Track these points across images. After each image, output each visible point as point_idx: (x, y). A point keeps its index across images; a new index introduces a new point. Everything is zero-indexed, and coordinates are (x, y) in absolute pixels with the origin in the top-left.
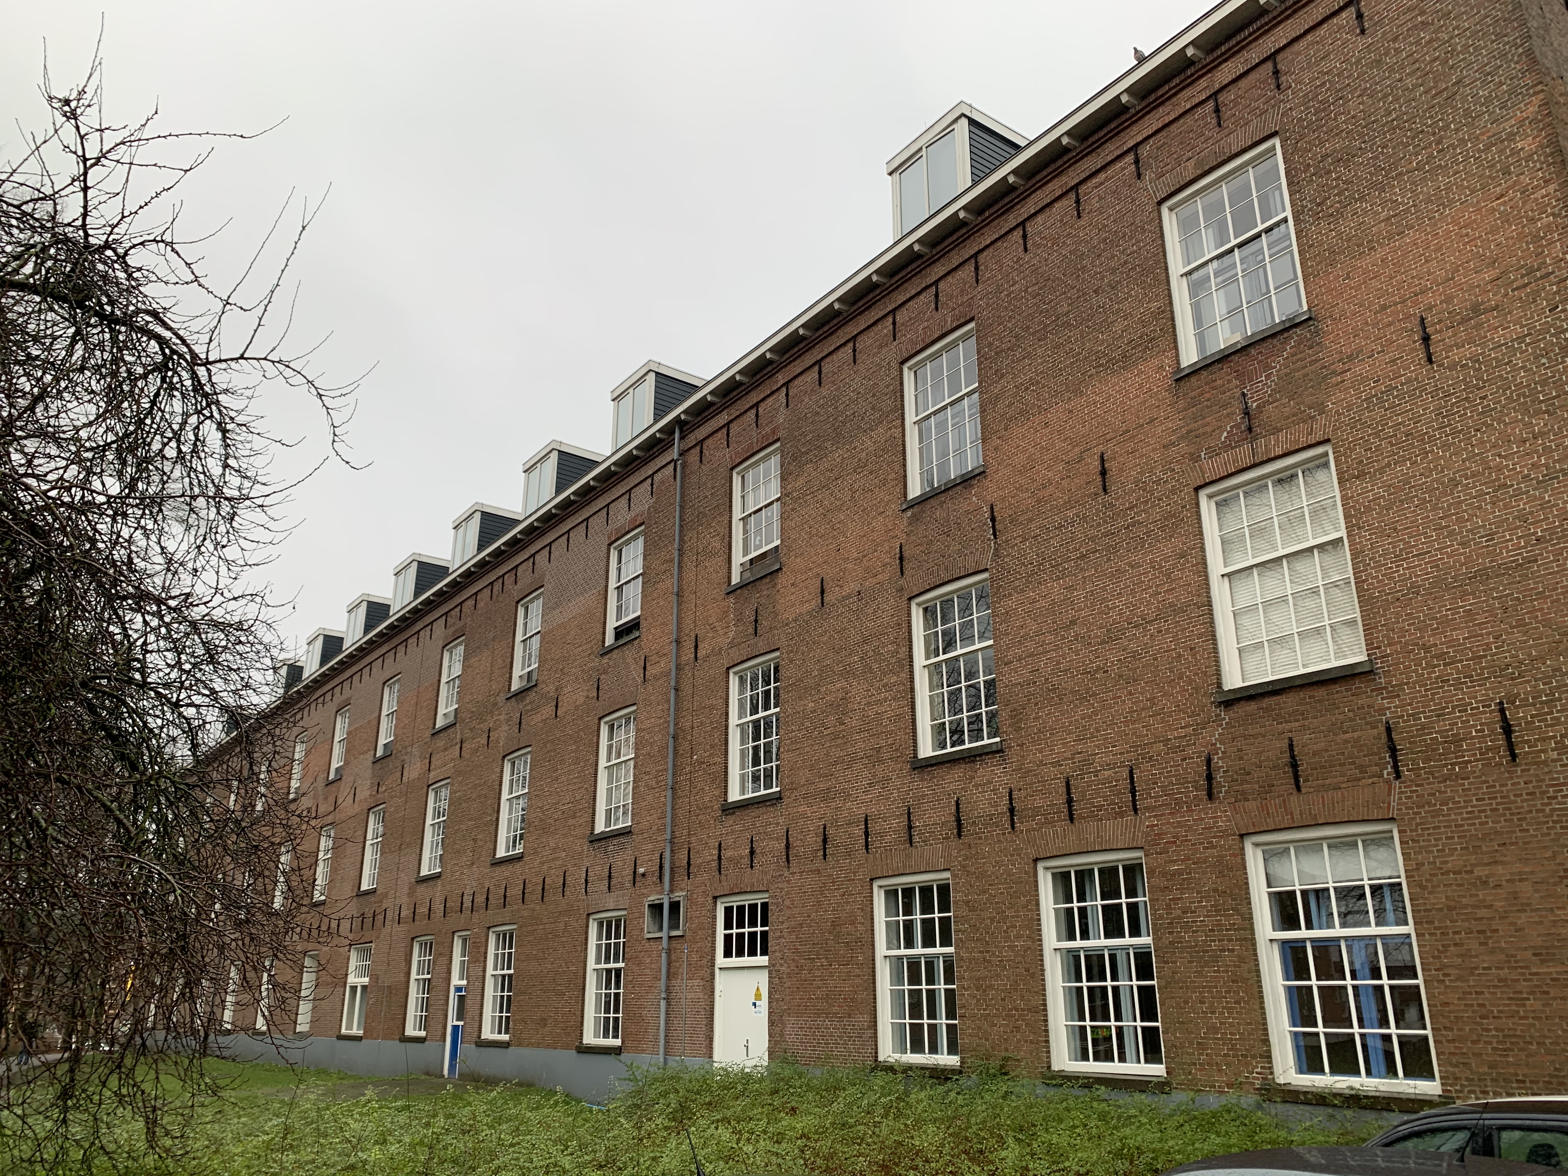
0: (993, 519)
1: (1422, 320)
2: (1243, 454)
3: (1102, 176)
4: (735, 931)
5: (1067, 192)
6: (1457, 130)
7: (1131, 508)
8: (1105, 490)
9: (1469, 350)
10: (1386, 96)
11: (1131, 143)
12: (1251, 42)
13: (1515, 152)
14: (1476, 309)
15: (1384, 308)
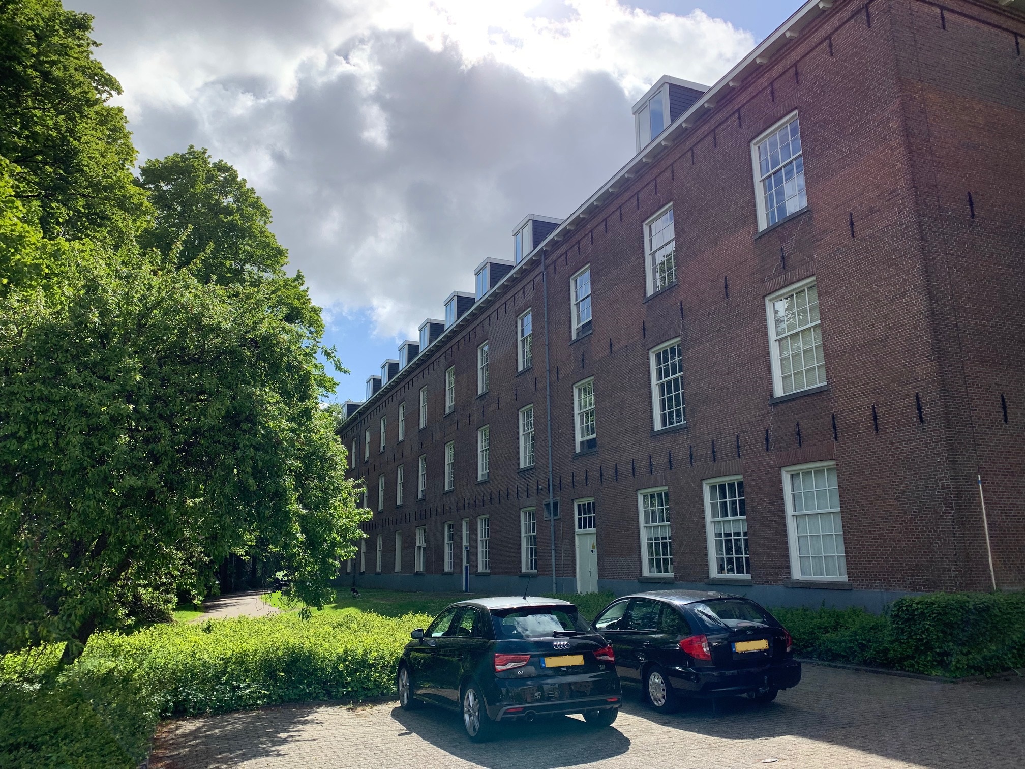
0: (682, 309)
1: (851, 214)
2: (781, 279)
3: (725, 125)
4: (582, 516)
5: (710, 133)
6: (867, 114)
7: (737, 306)
8: (727, 296)
9: (869, 231)
10: (840, 92)
11: (737, 108)
12: (786, 56)
13: (889, 128)
14: (872, 210)
15: (837, 207)
